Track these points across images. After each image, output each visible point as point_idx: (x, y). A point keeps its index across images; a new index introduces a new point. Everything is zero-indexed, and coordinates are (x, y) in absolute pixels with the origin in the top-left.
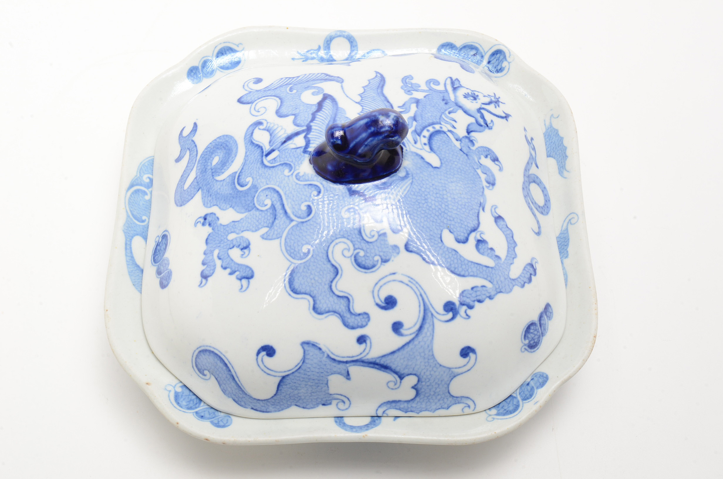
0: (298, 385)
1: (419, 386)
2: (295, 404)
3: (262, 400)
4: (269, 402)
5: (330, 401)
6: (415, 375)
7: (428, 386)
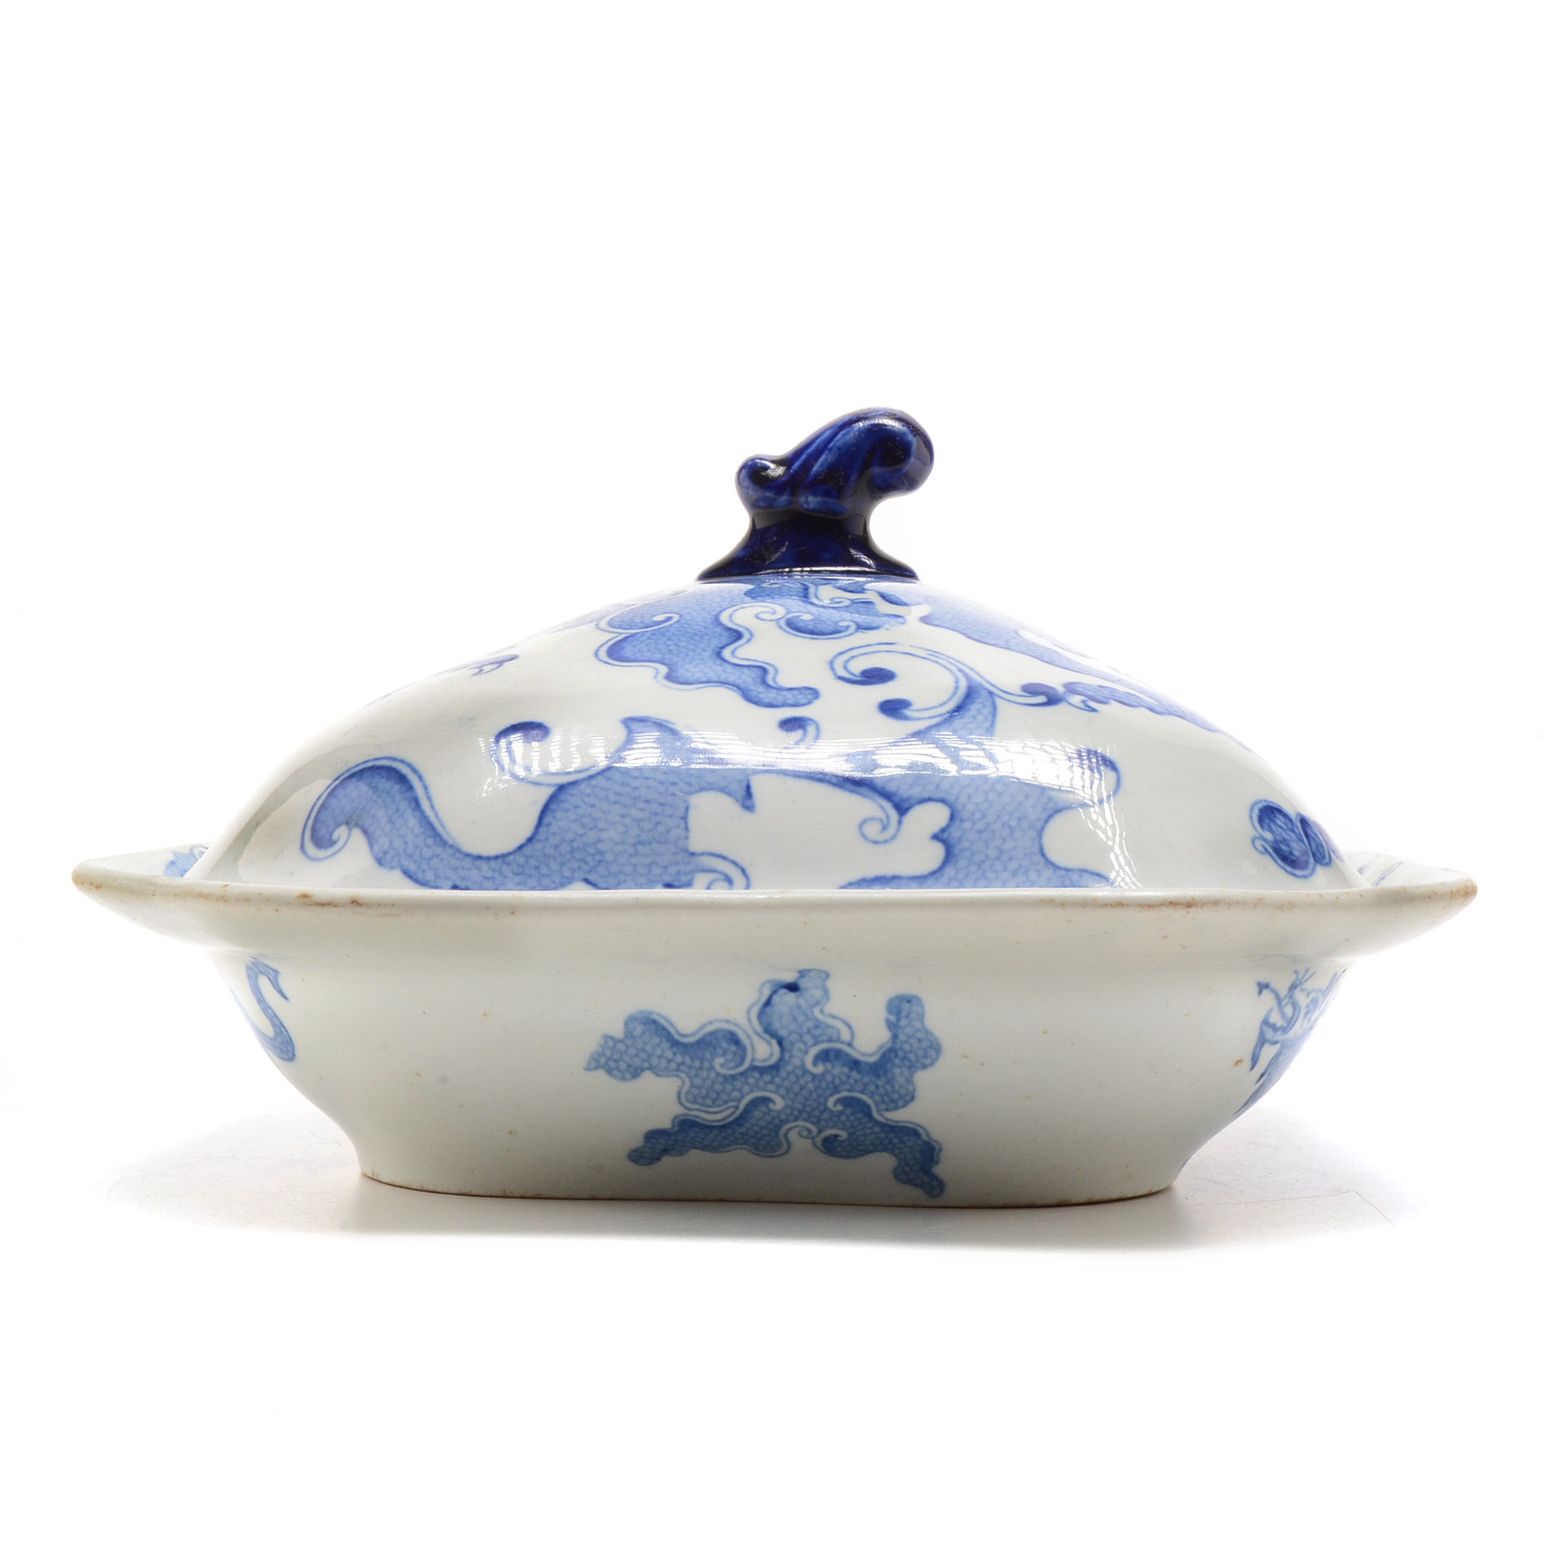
0: (601, 815)
1: (954, 833)
2: (584, 877)
3: (489, 859)
4: (508, 864)
5: (690, 877)
6: (942, 801)
7: (980, 832)
